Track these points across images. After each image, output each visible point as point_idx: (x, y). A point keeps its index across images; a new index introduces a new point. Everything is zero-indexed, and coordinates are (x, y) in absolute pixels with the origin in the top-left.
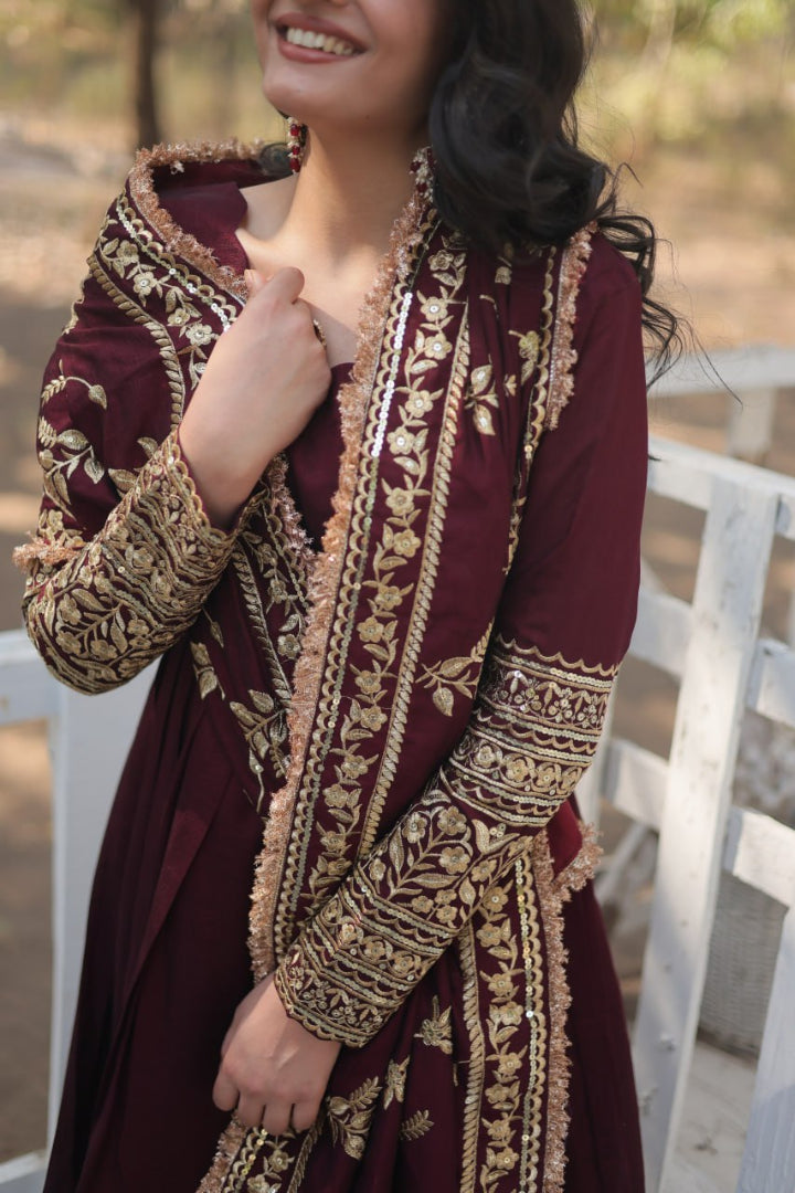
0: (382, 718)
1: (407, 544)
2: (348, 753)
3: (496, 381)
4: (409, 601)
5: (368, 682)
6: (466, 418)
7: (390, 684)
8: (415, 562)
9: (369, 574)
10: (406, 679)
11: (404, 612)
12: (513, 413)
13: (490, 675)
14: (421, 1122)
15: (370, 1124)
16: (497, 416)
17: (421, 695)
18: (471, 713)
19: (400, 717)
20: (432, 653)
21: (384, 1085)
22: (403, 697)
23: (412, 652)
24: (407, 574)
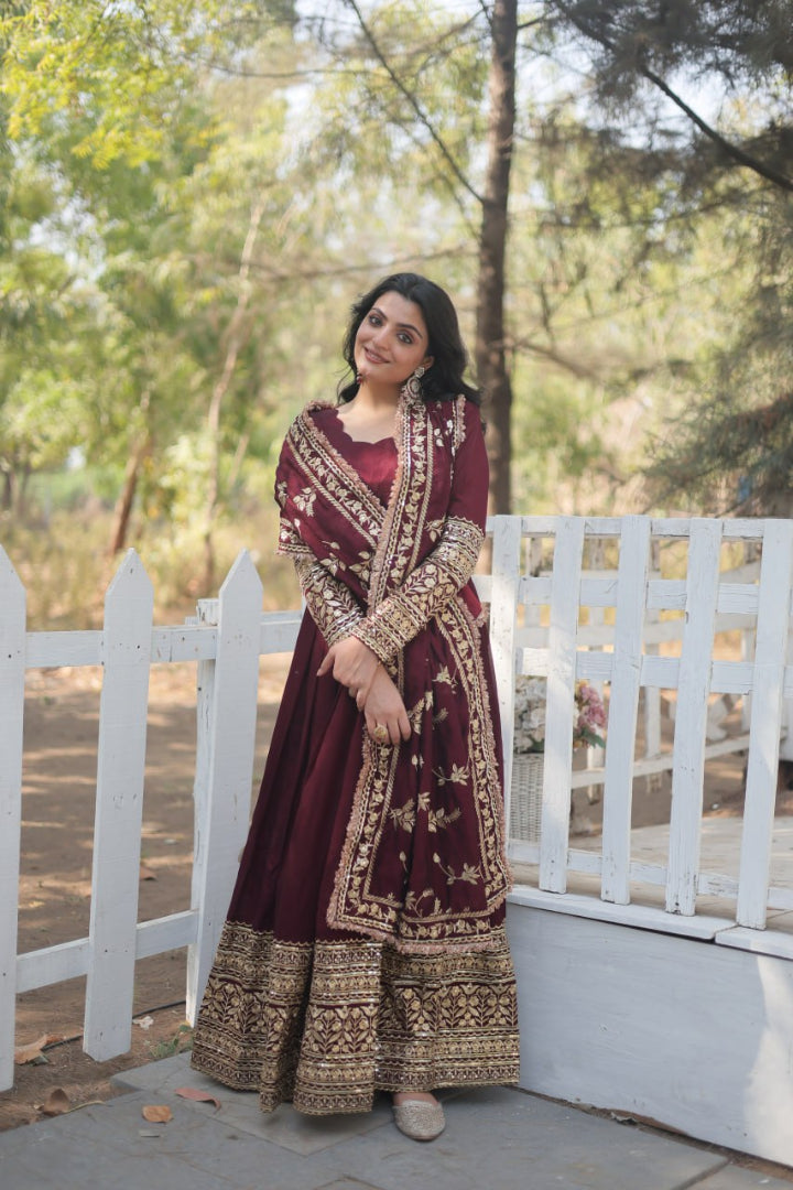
0: (412, 542)
1: (421, 478)
2: (400, 556)
3: (442, 432)
4: (422, 498)
5: (408, 528)
6: (434, 442)
7: (415, 529)
8: (424, 484)
9: (410, 488)
10: (420, 528)
11: (420, 502)
12: (448, 440)
13: (444, 528)
14: (444, 713)
15: (422, 718)
16: (444, 442)
17: (426, 534)
18: (439, 539)
19: (418, 541)
20: (430, 518)
21: (425, 702)
22: (419, 532)
23: (423, 517)
24: (421, 488)
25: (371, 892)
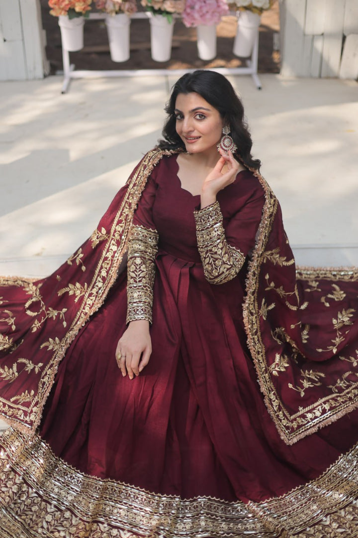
25: (291, 415)
